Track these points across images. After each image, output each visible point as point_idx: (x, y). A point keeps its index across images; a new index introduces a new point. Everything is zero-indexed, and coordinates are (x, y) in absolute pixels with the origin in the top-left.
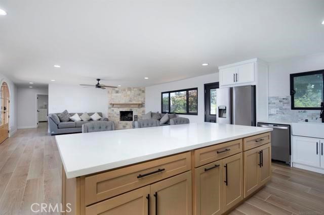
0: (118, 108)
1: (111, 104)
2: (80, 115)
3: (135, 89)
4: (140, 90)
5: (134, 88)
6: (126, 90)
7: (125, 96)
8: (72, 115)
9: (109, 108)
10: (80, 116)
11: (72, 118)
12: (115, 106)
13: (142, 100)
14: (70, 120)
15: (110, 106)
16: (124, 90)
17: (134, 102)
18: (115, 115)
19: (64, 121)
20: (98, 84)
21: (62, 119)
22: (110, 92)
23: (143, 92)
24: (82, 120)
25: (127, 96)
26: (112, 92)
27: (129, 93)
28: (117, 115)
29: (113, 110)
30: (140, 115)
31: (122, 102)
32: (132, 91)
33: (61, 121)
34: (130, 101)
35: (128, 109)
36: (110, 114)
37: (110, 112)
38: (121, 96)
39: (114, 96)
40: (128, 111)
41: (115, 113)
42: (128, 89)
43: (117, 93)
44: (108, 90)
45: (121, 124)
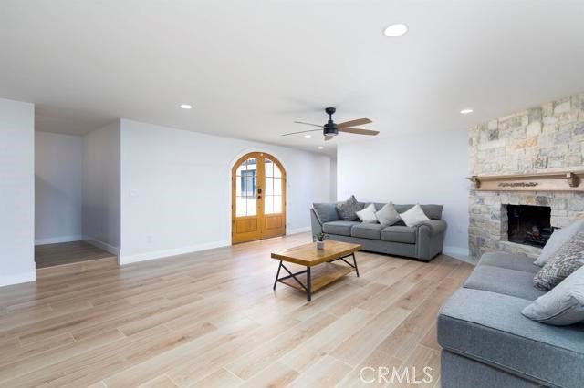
0: (498, 192)
1: (472, 179)
3: (558, 109)
5: (555, 104)
6: (525, 122)
7: (519, 147)
10: (377, 210)
11: (360, 214)
12: (484, 185)
14: (357, 219)
15: (472, 185)
16: (517, 123)
18: (488, 218)
19: (346, 219)
20: (330, 122)
21: (342, 214)
22: (475, 140)
25: (525, 144)
26: (479, 139)
27: (534, 128)
28: (494, 217)
29: (482, 200)
31: (510, 169)
32: (549, 120)
34: (538, 163)
35: (528, 197)
36: (473, 210)
37: (473, 207)
38: (505, 148)
39: (486, 151)
40: (530, 204)
41: (489, 209)
42: (529, 115)
43: (492, 140)
44: (470, 135)
45: (503, 250)
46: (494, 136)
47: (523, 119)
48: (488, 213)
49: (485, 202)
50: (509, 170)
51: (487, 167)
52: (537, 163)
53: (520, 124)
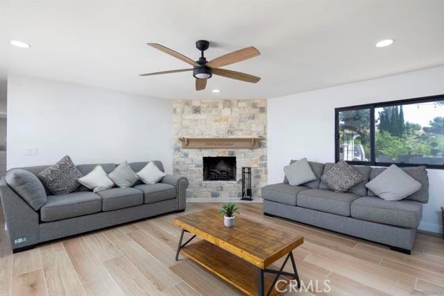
0: (201, 148)
1: (182, 140)
2: (109, 168)
3: (240, 104)
4: (255, 106)
5: (238, 101)
6: (221, 106)
7: (216, 121)
8: (86, 169)
9: (177, 149)
10: (108, 173)
11: (85, 180)
12: (191, 144)
13: (260, 129)
14: (80, 188)
15: (180, 145)
16: (215, 106)
17: (240, 135)
18: (193, 167)
19: (62, 192)
21: (53, 187)
22: (178, 110)
23: (263, 110)
24: (115, 186)
25: (221, 120)
26: (183, 110)
27: (226, 112)
28: (198, 166)
29: (186, 155)
30: (256, 166)
31: (211, 134)
32: (235, 109)
33: (50, 193)
34: (230, 132)
35: (223, 152)
36: (177, 163)
37: (178, 160)
38: (206, 120)
39: (190, 119)
40: (224, 156)
41: (193, 161)
42: (224, 103)
43: (195, 113)
44: (174, 106)
45: (205, 187)
46: (197, 110)
47: (219, 105)
48: (192, 164)
49: (189, 156)
50: (209, 135)
51: (191, 131)
52: (228, 132)
53: (217, 107)
